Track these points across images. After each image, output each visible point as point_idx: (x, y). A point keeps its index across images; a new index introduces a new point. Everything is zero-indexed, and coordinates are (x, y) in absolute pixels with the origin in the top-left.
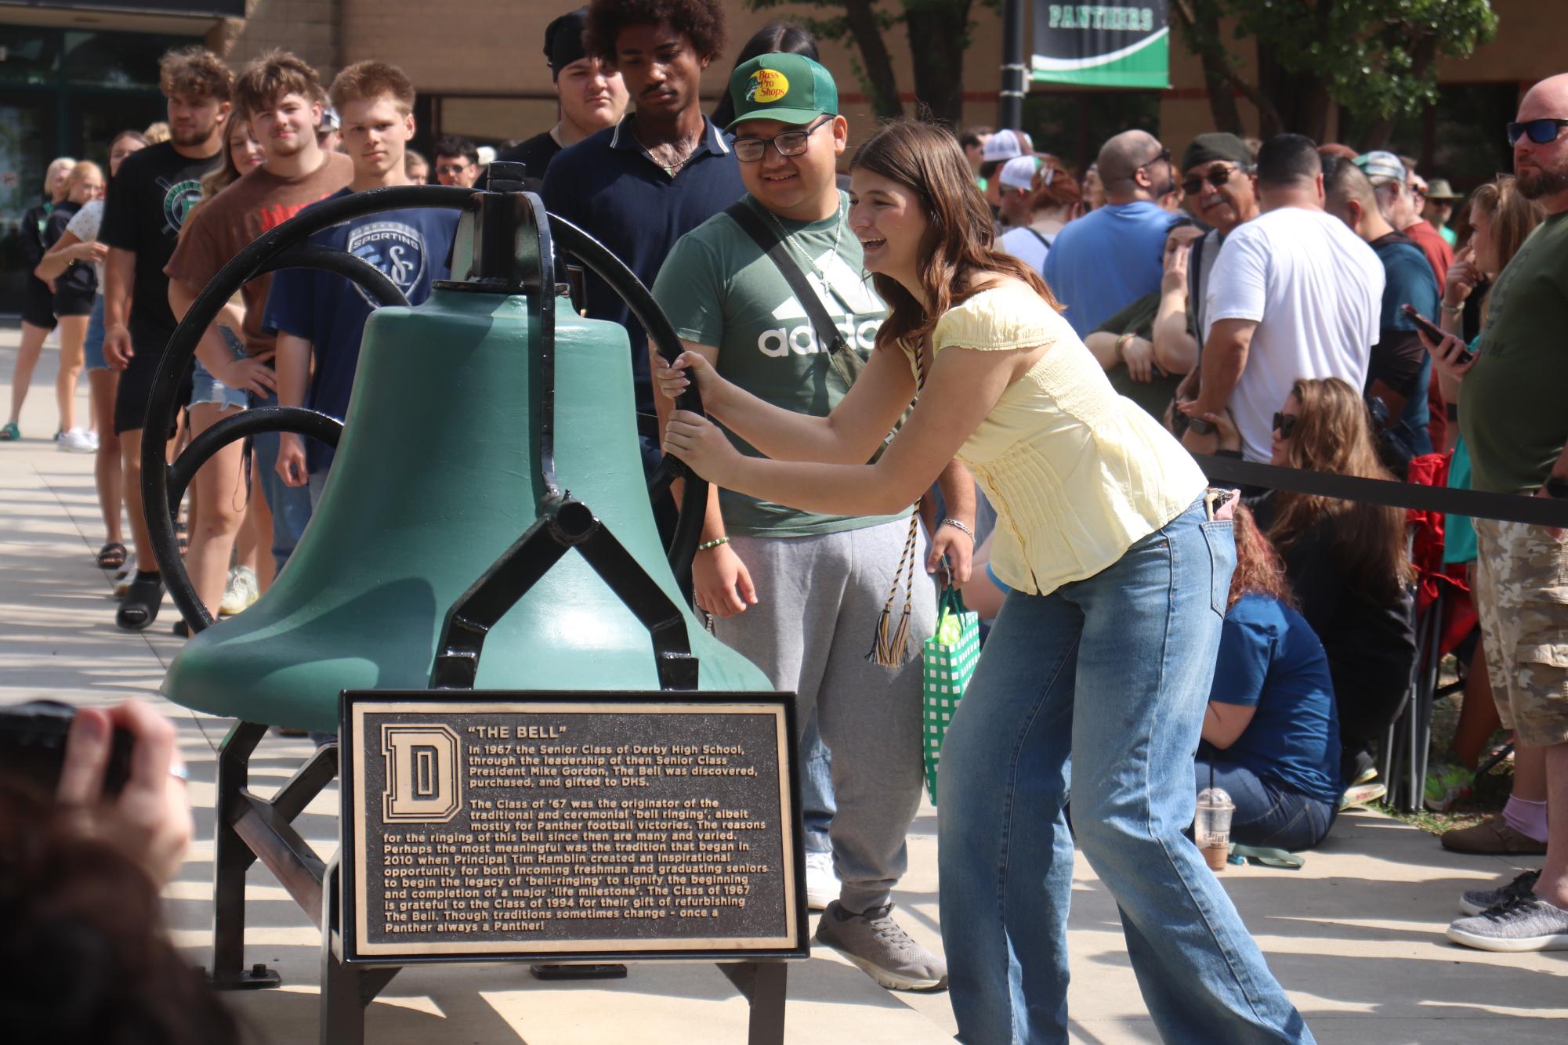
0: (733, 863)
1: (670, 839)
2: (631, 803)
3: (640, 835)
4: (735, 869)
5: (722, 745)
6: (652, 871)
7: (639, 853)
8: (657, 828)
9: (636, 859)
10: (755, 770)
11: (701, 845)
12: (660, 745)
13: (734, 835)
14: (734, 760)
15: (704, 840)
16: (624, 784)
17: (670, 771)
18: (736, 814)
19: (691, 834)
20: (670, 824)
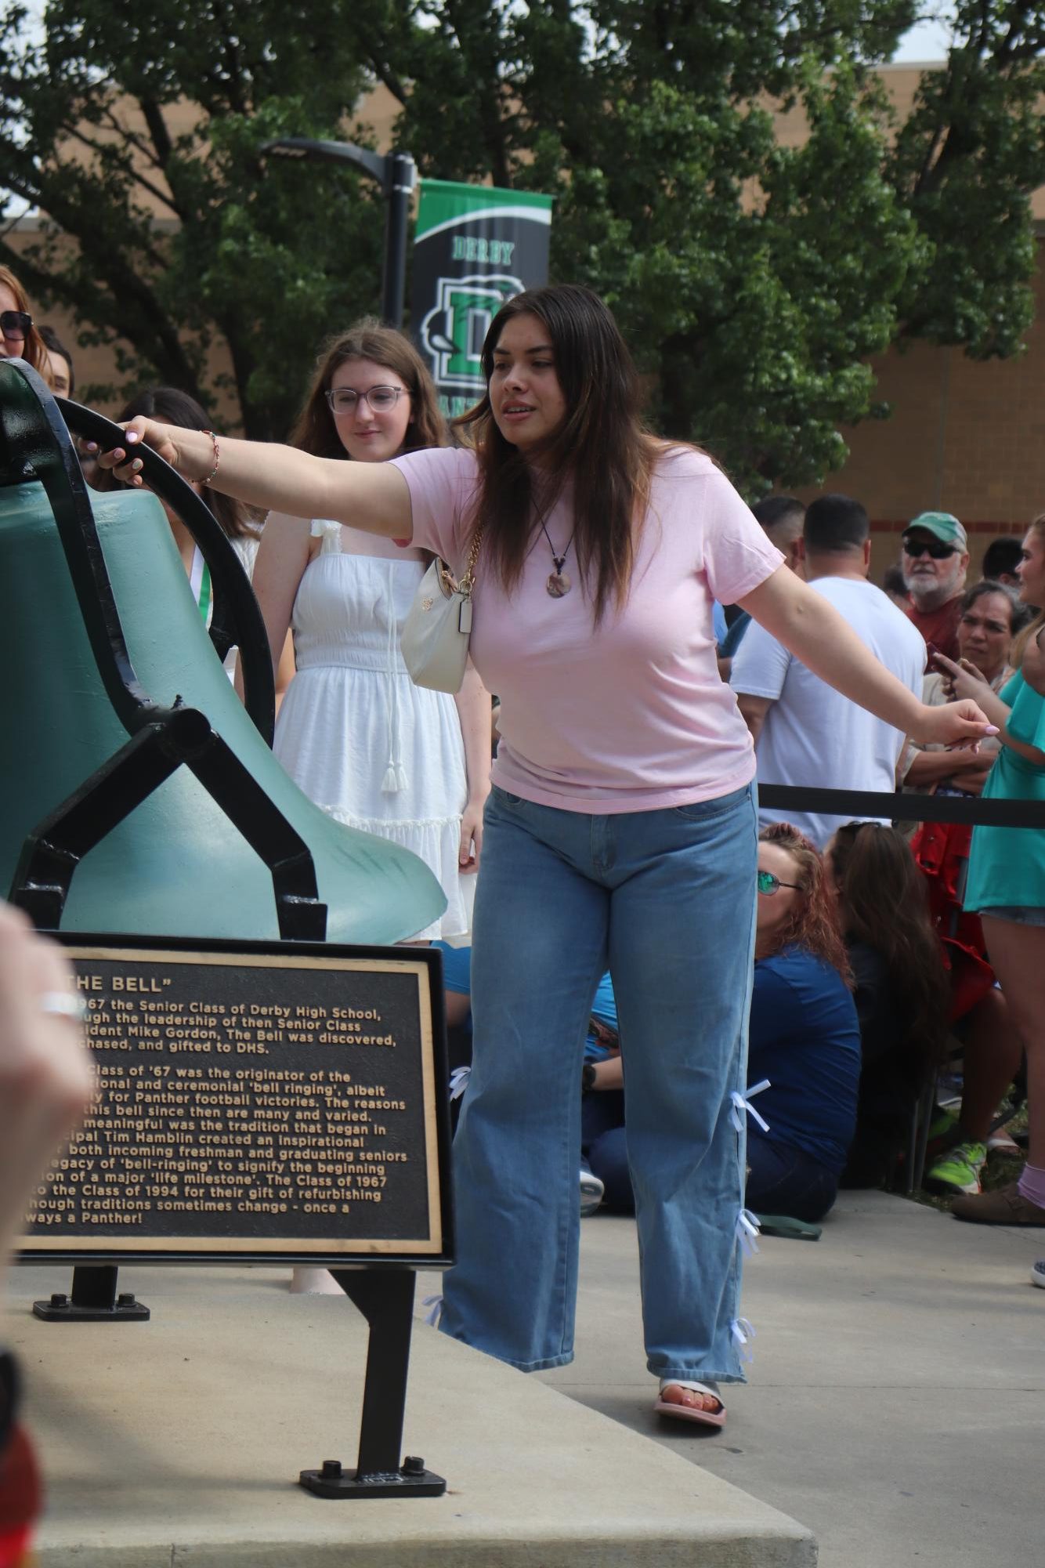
0: (366, 1150)
1: (292, 1120)
2: (247, 1073)
3: (258, 1113)
4: (370, 1156)
5: (355, 1009)
6: (271, 1156)
7: (256, 1135)
8: (278, 1104)
9: (252, 1140)
10: (393, 1040)
11: (330, 1126)
12: (282, 1006)
13: (369, 1115)
14: (369, 1027)
15: (333, 1121)
16: (239, 1051)
17: (293, 1037)
18: (371, 1092)
19: (317, 1113)
20: (293, 1100)
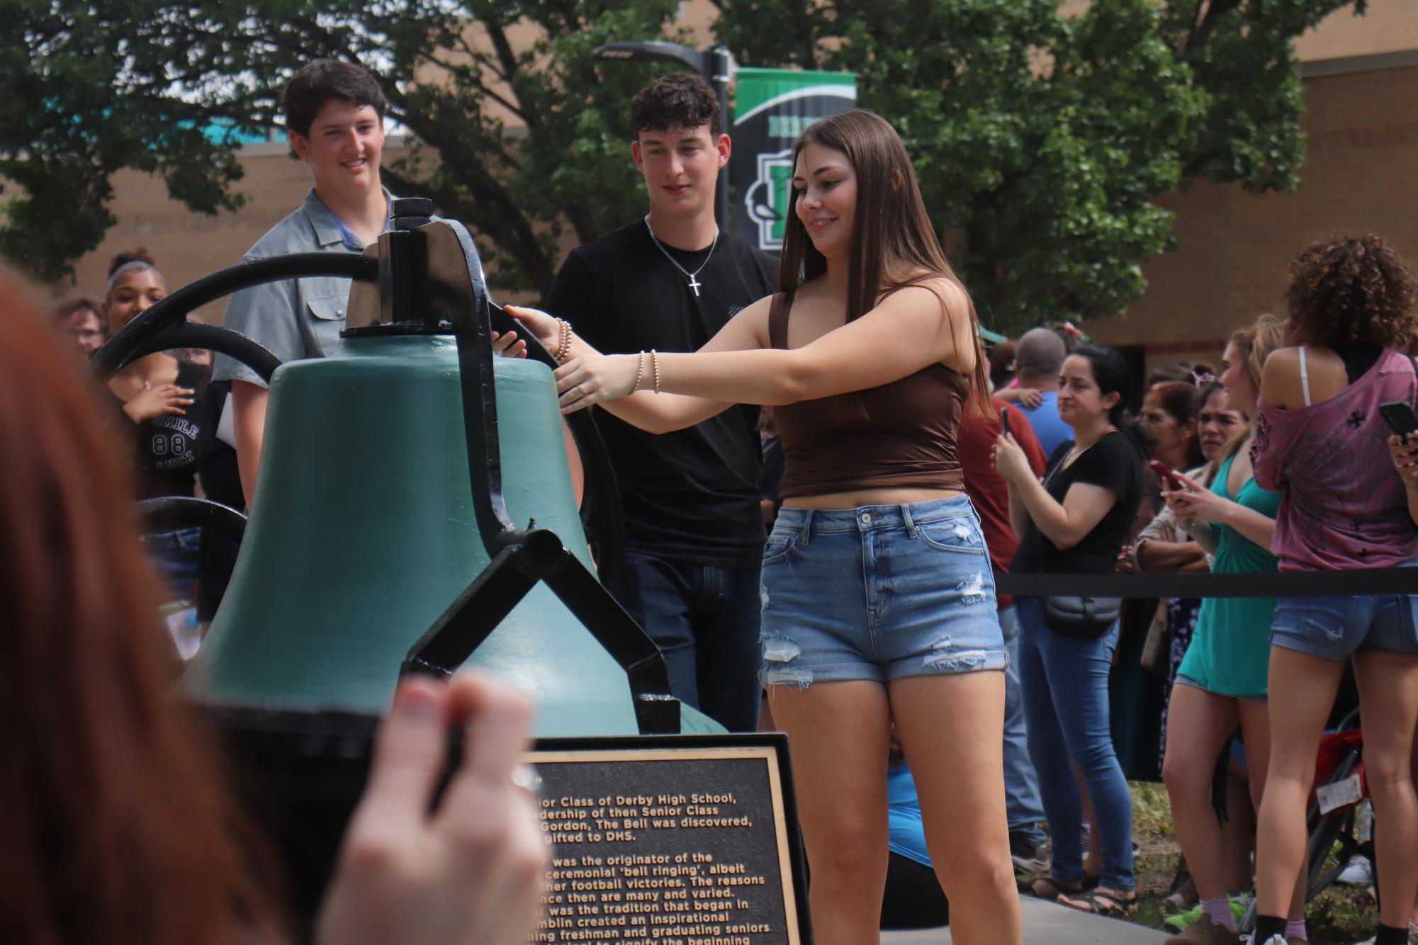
0: (731, 923)
1: (662, 900)
2: (617, 859)
3: (630, 895)
4: (735, 929)
5: (712, 794)
6: (645, 935)
7: (629, 915)
8: (648, 886)
9: (626, 921)
10: (749, 820)
11: (696, 903)
12: (645, 795)
13: (731, 892)
14: (726, 810)
15: (699, 899)
16: (609, 839)
17: (657, 824)
18: (732, 869)
19: (684, 892)
20: (661, 882)
